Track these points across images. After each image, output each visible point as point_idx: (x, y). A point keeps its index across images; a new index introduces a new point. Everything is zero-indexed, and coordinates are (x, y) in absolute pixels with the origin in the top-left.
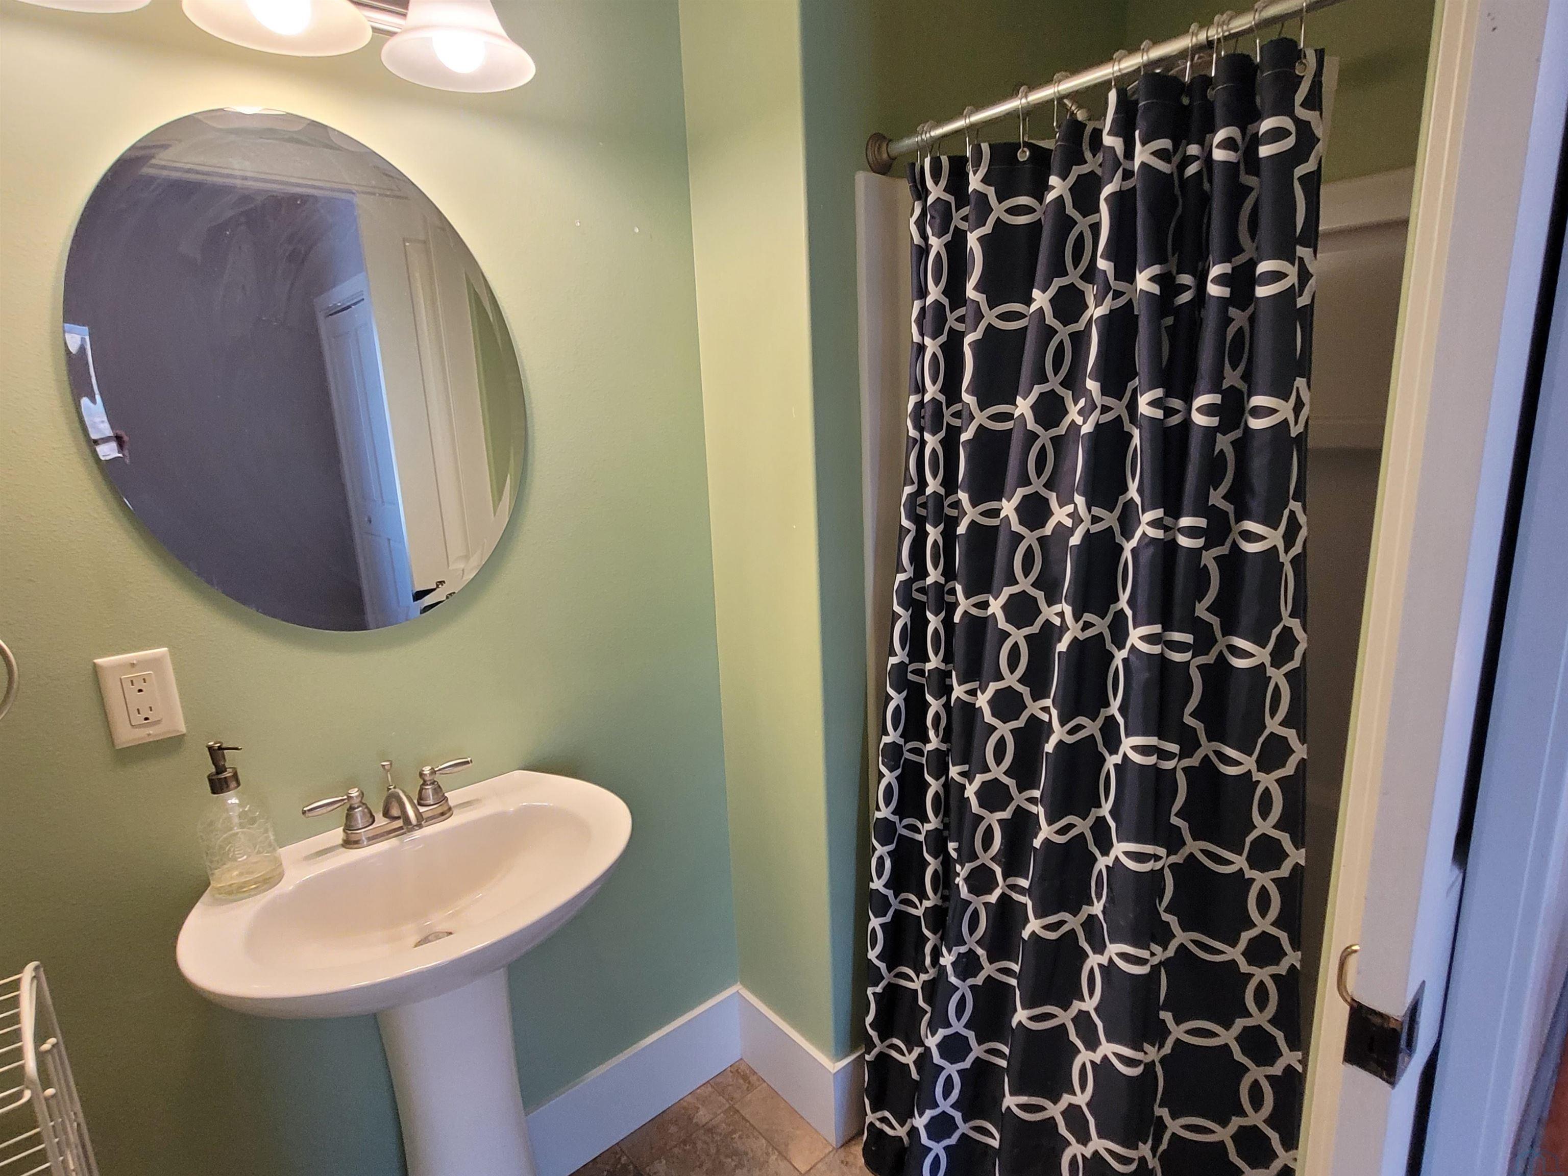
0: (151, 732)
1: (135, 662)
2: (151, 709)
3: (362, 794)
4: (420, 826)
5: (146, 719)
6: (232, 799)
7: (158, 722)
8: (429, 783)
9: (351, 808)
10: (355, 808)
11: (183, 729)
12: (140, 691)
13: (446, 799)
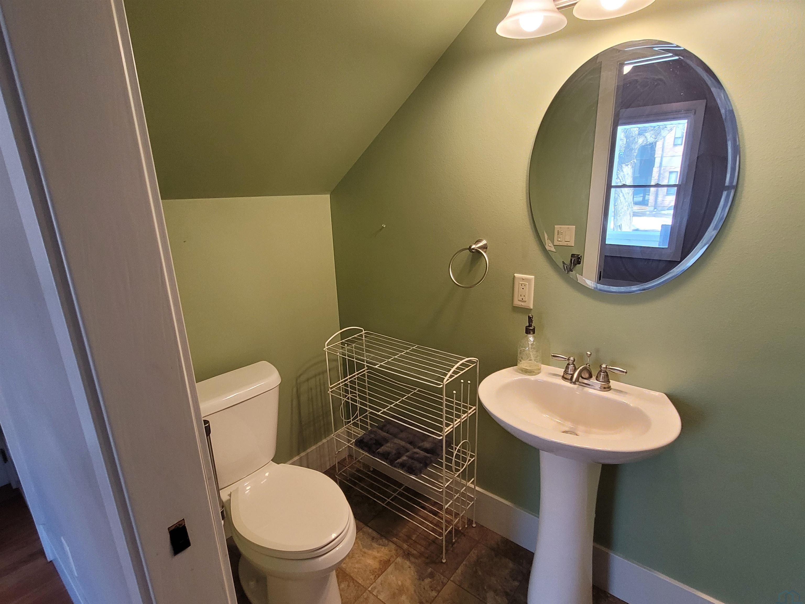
0: (522, 304)
1: (524, 278)
2: (524, 296)
3: (574, 360)
4: (574, 383)
5: (522, 299)
6: (531, 338)
7: (525, 301)
8: (603, 371)
9: (568, 364)
10: (570, 365)
11: (532, 308)
12: (523, 289)
13: (609, 382)
